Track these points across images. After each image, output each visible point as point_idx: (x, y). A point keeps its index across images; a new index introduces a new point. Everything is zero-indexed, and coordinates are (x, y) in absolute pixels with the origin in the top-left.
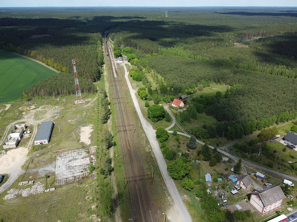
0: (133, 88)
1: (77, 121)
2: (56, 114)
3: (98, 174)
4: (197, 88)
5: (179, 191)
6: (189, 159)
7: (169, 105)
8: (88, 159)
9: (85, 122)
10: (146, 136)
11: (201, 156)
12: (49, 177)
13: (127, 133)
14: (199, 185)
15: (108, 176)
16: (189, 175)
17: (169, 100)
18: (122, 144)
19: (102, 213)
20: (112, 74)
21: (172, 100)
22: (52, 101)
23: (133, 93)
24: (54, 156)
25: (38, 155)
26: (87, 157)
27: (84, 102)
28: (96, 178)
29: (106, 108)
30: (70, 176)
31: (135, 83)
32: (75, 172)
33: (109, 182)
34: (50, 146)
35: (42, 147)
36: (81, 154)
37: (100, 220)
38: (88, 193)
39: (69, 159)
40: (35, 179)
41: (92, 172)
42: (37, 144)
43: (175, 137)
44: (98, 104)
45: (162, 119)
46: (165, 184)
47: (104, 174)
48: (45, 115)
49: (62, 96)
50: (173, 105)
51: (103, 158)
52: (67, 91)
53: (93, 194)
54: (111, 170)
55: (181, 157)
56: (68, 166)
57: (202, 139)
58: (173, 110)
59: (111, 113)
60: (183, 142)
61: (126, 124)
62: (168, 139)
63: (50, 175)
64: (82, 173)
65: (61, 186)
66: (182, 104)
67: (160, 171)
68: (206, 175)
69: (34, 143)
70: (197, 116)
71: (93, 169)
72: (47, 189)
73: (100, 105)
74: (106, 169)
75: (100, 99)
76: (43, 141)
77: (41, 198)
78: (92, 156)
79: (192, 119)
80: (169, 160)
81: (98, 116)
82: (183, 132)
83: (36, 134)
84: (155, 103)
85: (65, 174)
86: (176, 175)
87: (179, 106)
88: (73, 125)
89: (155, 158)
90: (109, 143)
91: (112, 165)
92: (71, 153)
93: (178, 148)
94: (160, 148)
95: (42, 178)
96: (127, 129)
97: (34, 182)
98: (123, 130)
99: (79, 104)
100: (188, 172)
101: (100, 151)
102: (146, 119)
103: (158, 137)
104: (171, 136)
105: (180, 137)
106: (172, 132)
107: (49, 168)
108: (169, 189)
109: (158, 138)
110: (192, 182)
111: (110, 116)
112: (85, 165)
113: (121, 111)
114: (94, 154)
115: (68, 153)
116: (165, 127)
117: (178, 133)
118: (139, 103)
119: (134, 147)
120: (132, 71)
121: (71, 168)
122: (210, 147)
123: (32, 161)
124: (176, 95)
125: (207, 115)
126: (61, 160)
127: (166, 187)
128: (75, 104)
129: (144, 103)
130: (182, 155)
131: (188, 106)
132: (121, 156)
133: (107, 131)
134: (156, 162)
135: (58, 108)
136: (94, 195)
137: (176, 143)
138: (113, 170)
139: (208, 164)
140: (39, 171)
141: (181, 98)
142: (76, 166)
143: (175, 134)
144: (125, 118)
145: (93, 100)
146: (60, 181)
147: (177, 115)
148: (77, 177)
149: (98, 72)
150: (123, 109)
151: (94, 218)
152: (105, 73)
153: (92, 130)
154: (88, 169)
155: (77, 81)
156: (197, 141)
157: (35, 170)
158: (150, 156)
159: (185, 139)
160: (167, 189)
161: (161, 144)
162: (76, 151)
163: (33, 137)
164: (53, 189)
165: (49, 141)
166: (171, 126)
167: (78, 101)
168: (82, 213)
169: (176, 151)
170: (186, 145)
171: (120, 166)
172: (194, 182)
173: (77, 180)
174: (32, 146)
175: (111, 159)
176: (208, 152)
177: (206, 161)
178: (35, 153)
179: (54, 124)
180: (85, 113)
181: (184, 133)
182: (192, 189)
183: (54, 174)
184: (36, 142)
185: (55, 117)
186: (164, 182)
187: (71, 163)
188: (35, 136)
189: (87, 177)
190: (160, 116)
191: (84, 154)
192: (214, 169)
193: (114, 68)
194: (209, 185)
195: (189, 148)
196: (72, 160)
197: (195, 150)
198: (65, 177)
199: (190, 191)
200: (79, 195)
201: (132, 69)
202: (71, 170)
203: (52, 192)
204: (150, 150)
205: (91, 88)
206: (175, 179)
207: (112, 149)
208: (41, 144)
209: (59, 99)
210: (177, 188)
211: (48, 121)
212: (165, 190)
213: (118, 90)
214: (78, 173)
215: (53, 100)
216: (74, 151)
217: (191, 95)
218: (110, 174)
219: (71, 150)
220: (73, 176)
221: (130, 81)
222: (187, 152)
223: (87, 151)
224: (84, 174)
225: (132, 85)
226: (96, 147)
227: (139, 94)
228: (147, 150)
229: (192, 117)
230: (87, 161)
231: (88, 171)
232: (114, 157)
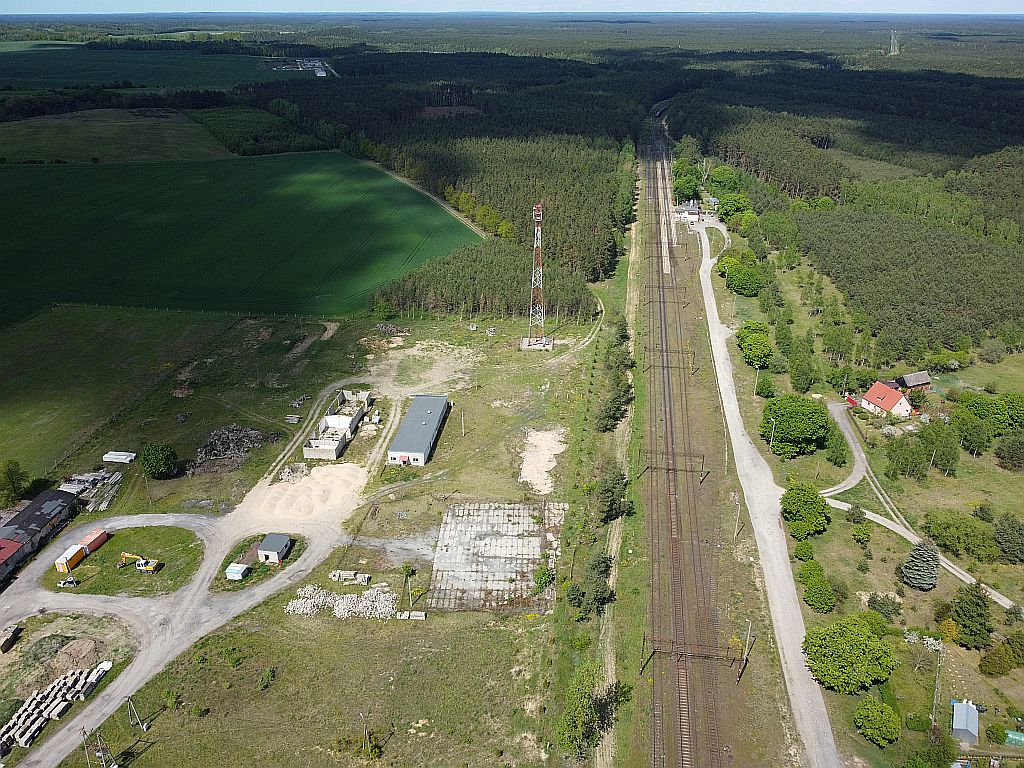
0: (723, 319)
1: (521, 409)
2: (460, 375)
3: (560, 599)
4: (979, 350)
5: (839, 737)
6: (897, 626)
7: (849, 400)
8: (536, 542)
9: (543, 416)
10: (744, 504)
11: (951, 627)
12: (414, 572)
13: (675, 481)
14: (922, 734)
15: (592, 615)
16: (888, 687)
17: (854, 385)
18: (655, 517)
19: (555, 736)
20: (655, 260)
21: (865, 385)
22: (452, 329)
23: (720, 337)
24: (435, 510)
25: (392, 496)
26: (532, 536)
27: (549, 347)
28: (551, 612)
29: (617, 381)
30: (473, 585)
31: (733, 303)
32: (490, 578)
33: (592, 635)
34: (428, 476)
35: (406, 472)
36: (516, 520)
37: (544, 756)
38: (519, 657)
39: (479, 529)
40: (373, 571)
41: (541, 588)
42: (393, 462)
43: (853, 529)
44: (595, 362)
45: (812, 452)
46: (787, 693)
47: (579, 606)
48: (429, 374)
49: (484, 317)
50: (864, 404)
51: (584, 549)
52: (504, 302)
53: (535, 664)
54: (605, 599)
55: (867, 610)
56: (471, 551)
57: (965, 556)
58: (861, 423)
59: (631, 399)
60: (882, 554)
61: (679, 449)
62: (825, 530)
63: (417, 566)
64: (513, 586)
65: (442, 612)
66: (902, 408)
67: (775, 642)
68: (956, 705)
69: (386, 455)
70: (959, 463)
71: (548, 579)
72: (402, 611)
73: (600, 365)
74: (590, 592)
75: (603, 345)
76: (412, 455)
77: (383, 633)
78: (550, 537)
79: (933, 473)
80: (818, 610)
81: (589, 402)
82: (887, 515)
83: (394, 427)
84: (796, 388)
85: (462, 575)
86: (836, 676)
87: (889, 413)
88: (505, 420)
89: (765, 592)
90: (613, 502)
91: (611, 582)
92: (487, 511)
93: (860, 574)
94: (791, 557)
95: (394, 571)
96: (679, 466)
97: (370, 579)
98: (664, 466)
99: (534, 351)
100: (885, 675)
101: (578, 526)
102: (754, 441)
103: (787, 515)
104: (837, 523)
105: (875, 534)
106: (845, 507)
107: (418, 546)
108: (801, 718)
109: (786, 518)
110: (895, 717)
111: (629, 408)
112: (525, 562)
113: (667, 396)
114: (556, 531)
115: (479, 510)
116: (819, 482)
117: (869, 515)
118: (735, 376)
119: (695, 535)
120: (726, 258)
121: (480, 559)
122: (994, 595)
123: (374, 514)
124: (883, 367)
125: (1005, 468)
126: (456, 528)
127: (789, 706)
128: (519, 350)
129: (753, 378)
130: (873, 602)
131: (925, 418)
132: (645, 559)
133: (610, 462)
134: (767, 608)
135: (467, 357)
136: (538, 669)
137: (854, 553)
138: (611, 598)
139: (976, 665)
140: (389, 548)
141: (901, 382)
142: (495, 557)
143: (855, 517)
144: (678, 424)
145: (578, 345)
146: (442, 595)
147: (874, 446)
148: (494, 593)
149: (609, 250)
150: (676, 390)
151: (527, 744)
152: (633, 255)
153: (563, 448)
154: (531, 576)
155: (537, 276)
156: (944, 561)
157: (377, 542)
158: (748, 578)
159: (892, 544)
160: (792, 714)
161: (795, 543)
162: (502, 506)
163: (385, 438)
164: (420, 616)
165: (429, 459)
166: (842, 485)
167: (533, 341)
168: (492, 717)
169: (848, 584)
170: (893, 566)
171: (636, 592)
172: (904, 719)
173: (494, 604)
174: (381, 465)
175: (610, 559)
176: (980, 615)
177: (968, 649)
178: (386, 488)
179: (449, 407)
180: (548, 386)
181: (892, 519)
182: (891, 742)
183: (428, 566)
184: (391, 454)
185: (455, 382)
186: (786, 687)
187: (483, 543)
188: (390, 435)
189: (526, 603)
190: (809, 441)
191: (527, 523)
192: (996, 690)
193: (664, 239)
194: (965, 746)
195: (905, 583)
196: (486, 535)
197: (927, 596)
198: (459, 585)
199: (882, 747)
200: (492, 654)
201: (728, 250)
202: (479, 568)
203: (416, 625)
204: (752, 559)
205: (578, 302)
206: (832, 688)
207: (617, 526)
208: (404, 462)
209: (475, 326)
210: (833, 723)
211: (433, 392)
212: (784, 717)
213: (669, 320)
214: (499, 585)
215: (458, 328)
216: (497, 505)
217: (946, 376)
218: (599, 612)
219: (488, 500)
220: (484, 587)
221: (715, 291)
222: (892, 595)
223: (536, 514)
224: (516, 590)
225: (719, 308)
226: (567, 506)
227: (739, 343)
228: (740, 556)
229: (935, 464)
230: (532, 548)
231: (532, 584)
232: (621, 556)
